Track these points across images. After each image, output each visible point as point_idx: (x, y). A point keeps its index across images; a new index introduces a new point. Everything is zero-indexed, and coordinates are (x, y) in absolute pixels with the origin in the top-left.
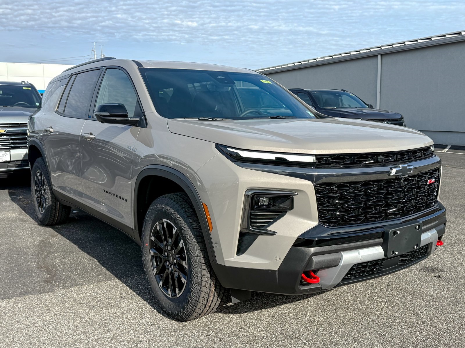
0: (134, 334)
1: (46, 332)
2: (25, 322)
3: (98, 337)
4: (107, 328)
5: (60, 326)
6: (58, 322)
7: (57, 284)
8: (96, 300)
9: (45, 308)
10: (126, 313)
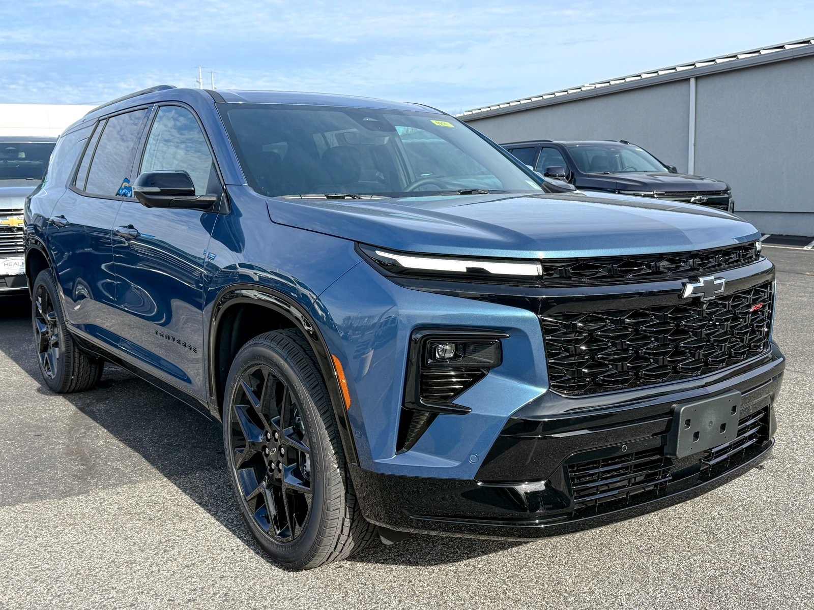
0: (213, 565)
1: (63, 561)
2: (31, 545)
3: (150, 570)
4: (168, 556)
5: (89, 551)
6: (87, 545)
7: (95, 480)
8: (157, 509)
9: (68, 521)
10: (203, 530)
